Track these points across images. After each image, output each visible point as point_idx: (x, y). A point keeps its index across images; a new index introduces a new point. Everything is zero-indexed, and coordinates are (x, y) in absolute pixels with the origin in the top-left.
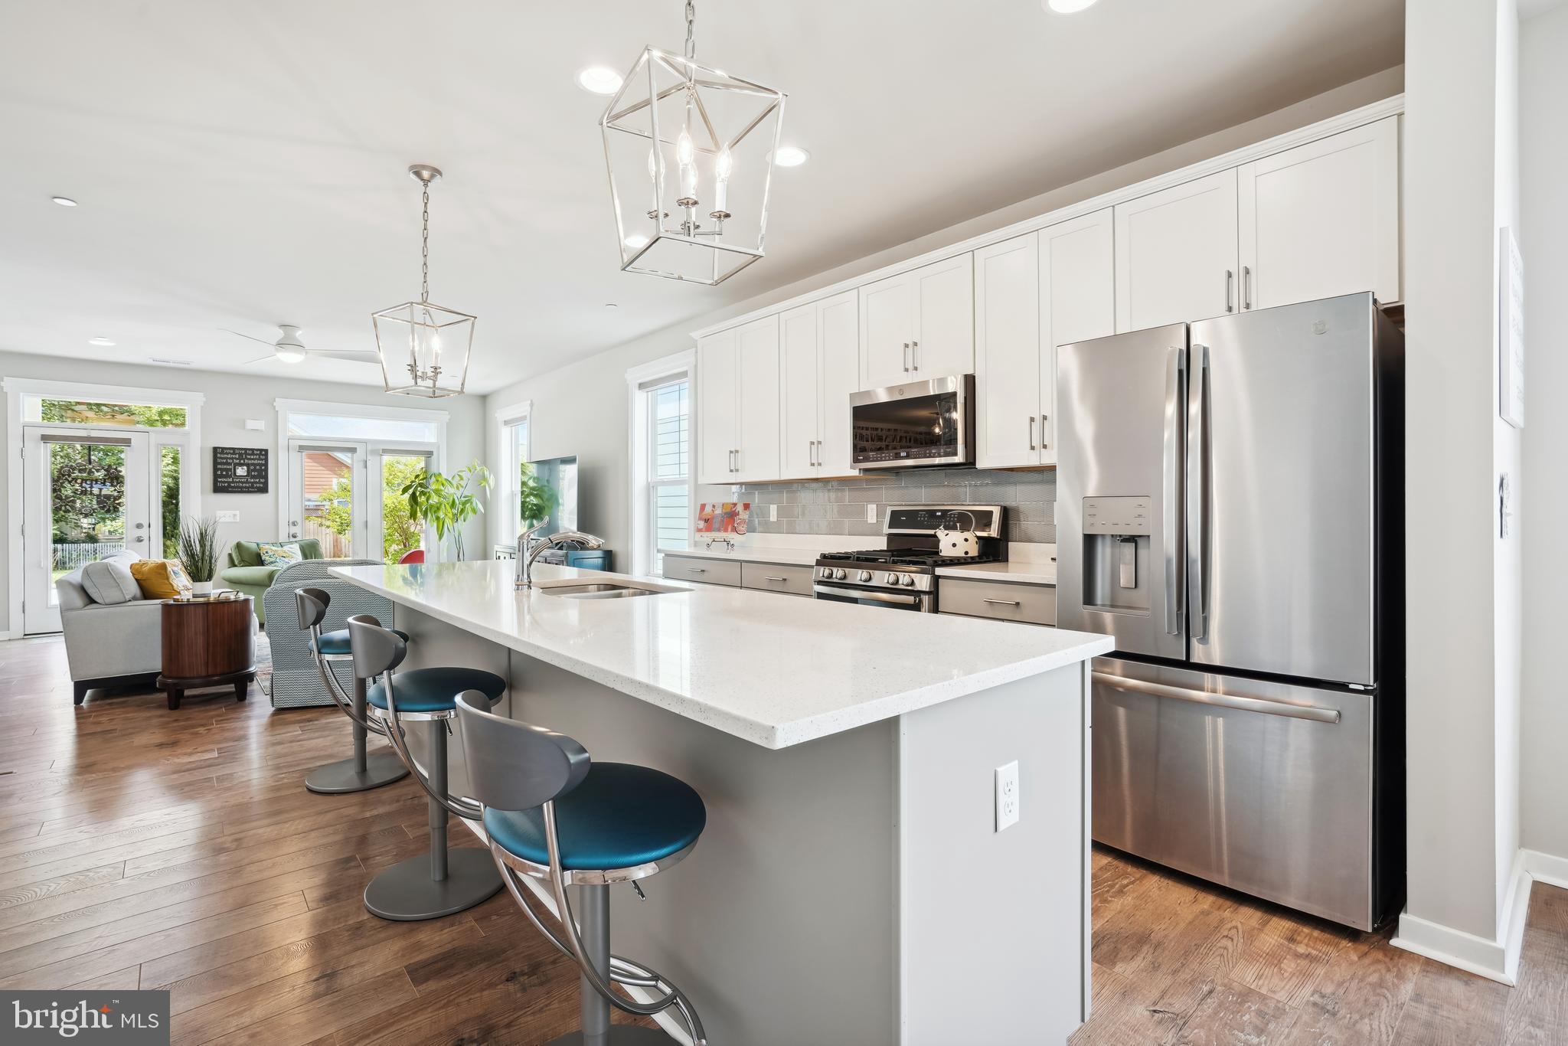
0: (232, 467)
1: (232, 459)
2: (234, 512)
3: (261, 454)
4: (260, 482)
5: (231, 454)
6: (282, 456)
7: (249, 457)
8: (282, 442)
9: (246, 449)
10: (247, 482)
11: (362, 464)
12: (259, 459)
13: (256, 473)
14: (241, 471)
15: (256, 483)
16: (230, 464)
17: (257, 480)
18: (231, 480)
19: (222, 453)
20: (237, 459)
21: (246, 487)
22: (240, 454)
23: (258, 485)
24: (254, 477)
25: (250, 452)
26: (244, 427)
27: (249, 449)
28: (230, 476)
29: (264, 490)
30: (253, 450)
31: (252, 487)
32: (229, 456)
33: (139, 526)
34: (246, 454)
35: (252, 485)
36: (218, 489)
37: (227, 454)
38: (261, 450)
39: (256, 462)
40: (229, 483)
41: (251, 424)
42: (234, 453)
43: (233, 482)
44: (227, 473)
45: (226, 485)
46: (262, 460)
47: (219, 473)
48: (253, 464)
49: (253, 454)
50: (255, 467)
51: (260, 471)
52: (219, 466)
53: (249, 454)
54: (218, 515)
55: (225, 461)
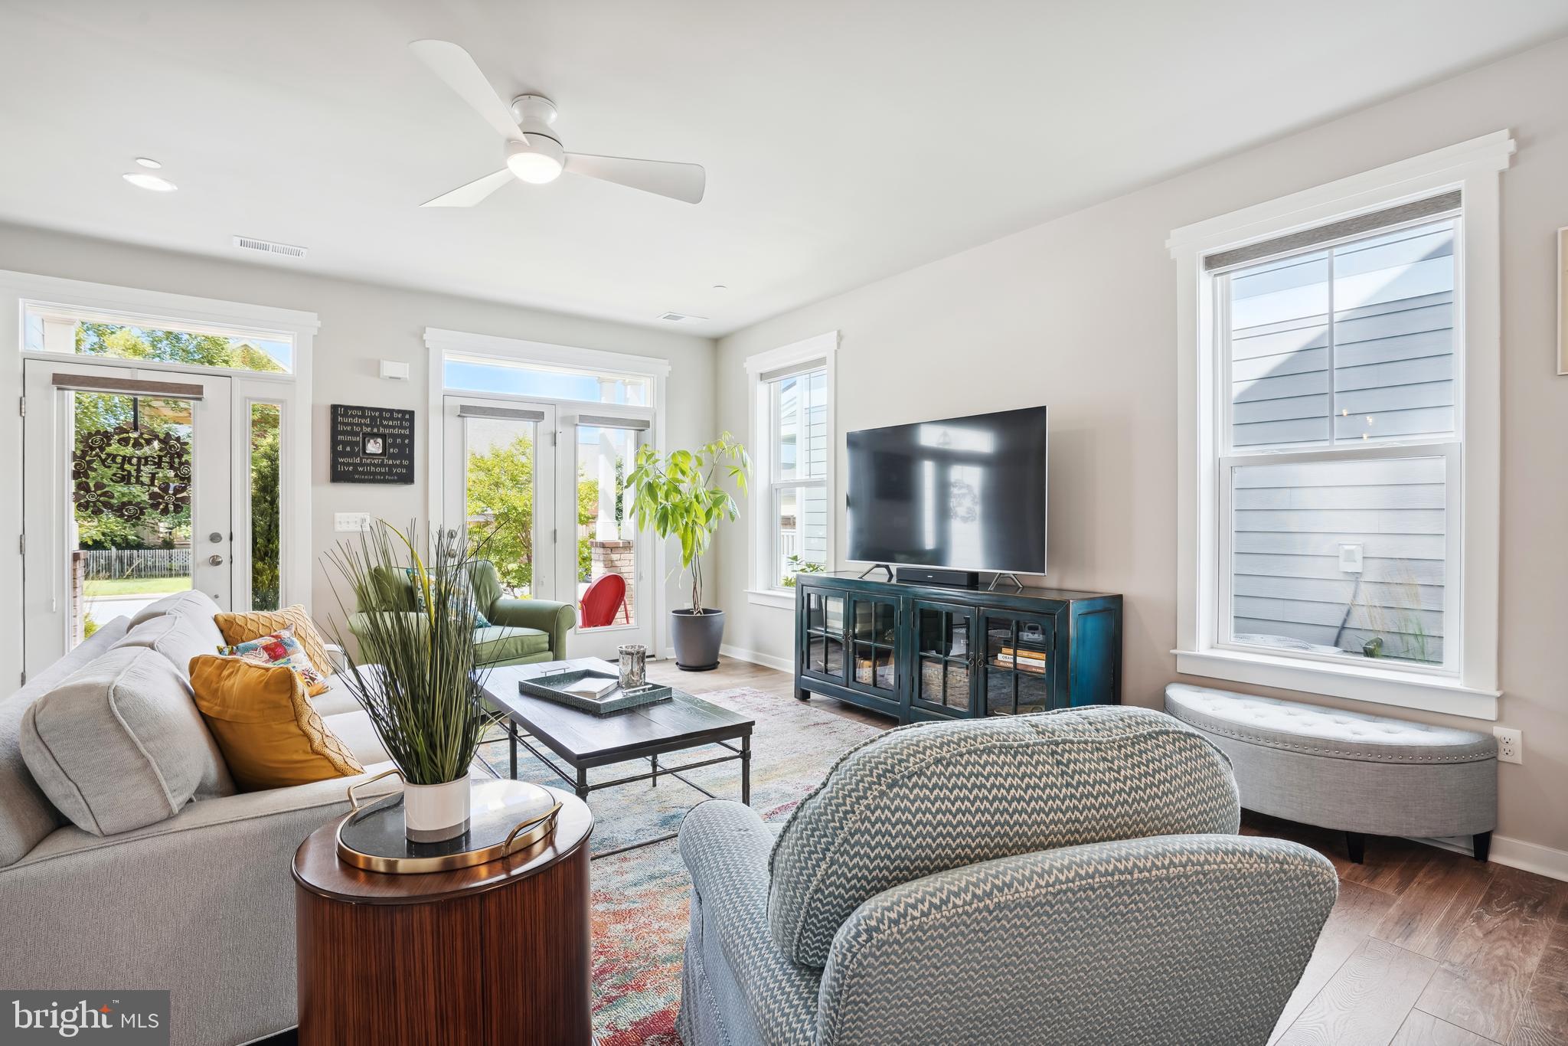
0: (359, 439)
1: (360, 425)
2: (361, 515)
3: (403, 419)
4: (401, 466)
5: (359, 417)
6: (435, 422)
7: (385, 423)
8: (435, 400)
9: (381, 410)
10: (382, 465)
11: (549, 439)
12: (401, 427)
13: (396, 451)
14: (374, 447)
15: (396, 466)
16: (357, 434)
17: (398, 462)
18: (358, 460)
19: (345, 415)
20: (367, 426)
21: (381, 474)
22: (373, 419)
23: (399, 470)
24: (392, 457)
25: (388, 415)
26: (377, 373)
27: (387, 410)
28: (357, 455)
29: (407, 478)
30: (391, 411)
31: (390, 473)
32: (356, 420)
33: (215, 538)
34: (382, 418)
35: (390, 470)
36: (338, 476)
37: (353, 417)
38: (404, 412)
39: (396, 431)
40: (355, 465)
41: (389, 368)
42: (363, 416)
43: (361, 465)
44: (352, 449)
45: (351, 468)
46: (405, 428)
47: (340, 448)
48: (392, 435)
49: (392, 418)
50: (395, 441)
51: (402, 446)
52: (340, 438)
53: (386, 419)
54: (337, 519)
55: (349, 428)
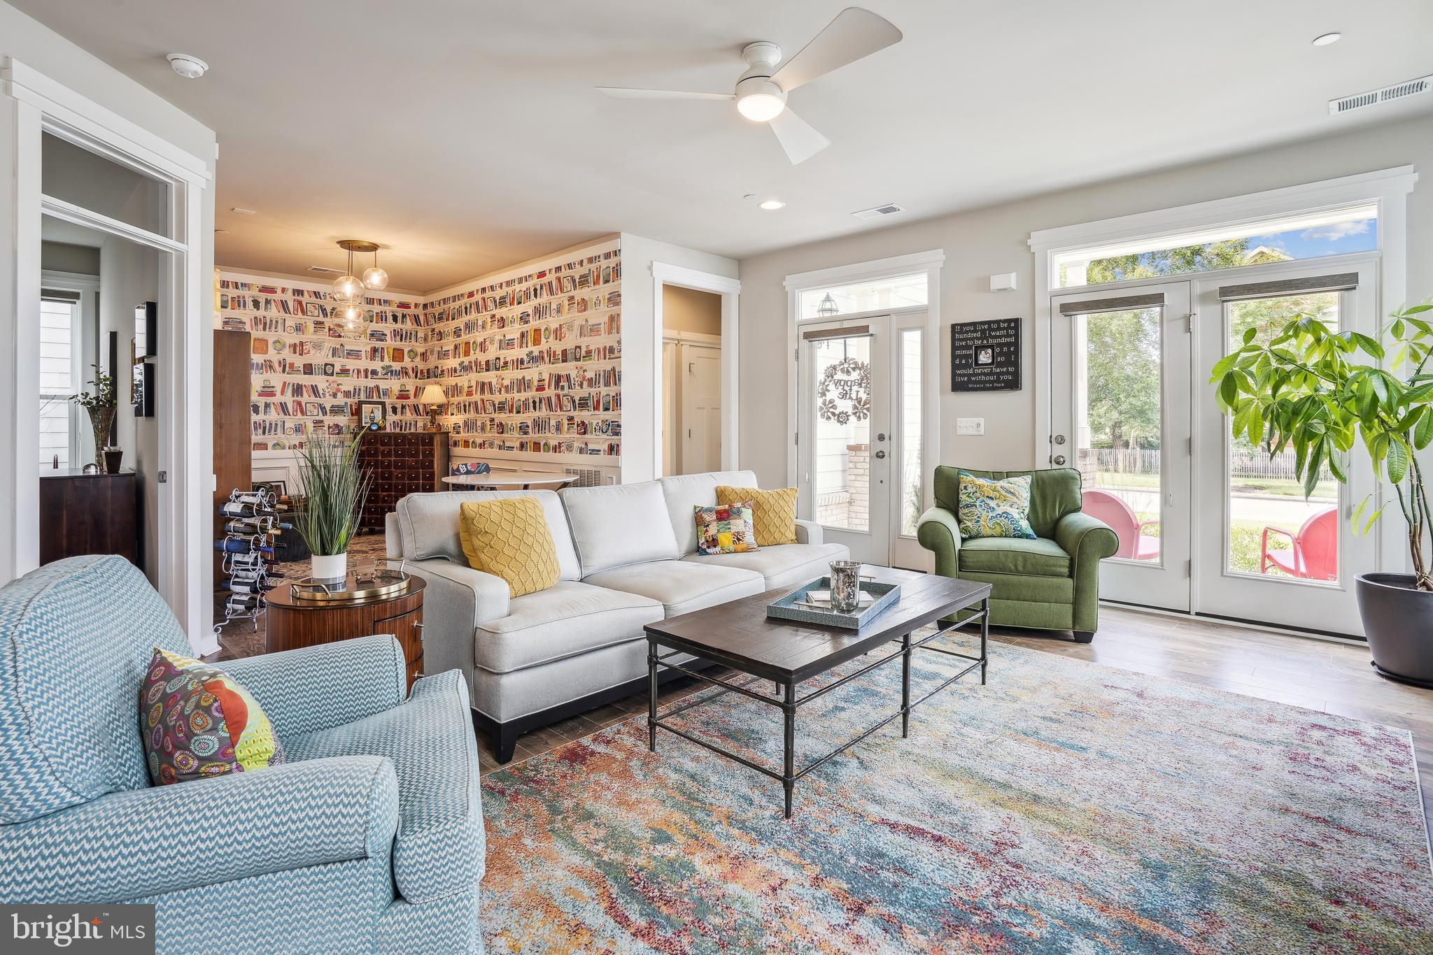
0: (972, 352)
1: (973, 339)
2: (976, 420)
3: (1009, 327)
4: (1008, 373)
5: (972, 332)
6: (1042, 325)
7: (993, 334)
8: (1042, 302)
9: (989, 323)
10: (991, 374)
12: (1008, 336)
13: (1003, 359)
14: (985, 358)
15: (1003, 374)
16: (969, 347)
17: (1005, 370)
18: (971, 371)
19: (961, 332)
20: (978, 339)
21: (990, 382)
22: (983, 331)
23: (1006, 377)
24: (1000, 365)
25: (995, 326)
26: (988, 288)
27: (994, 322)
28: (970, 366)
29: (1014, 384)
30: (998, 322)
31: (998, 381)
32: (970, 335)
33: (881, 437)
34: (990, 329)
35: (998, 378)
36: (958, 386)
37: (967, 332)
38: (1009, 321)
39: (1003, 340)
40: (969, 375)
41: (997, 282)
42: (975, 331)
43: (975, 375)
45: (966, 379)
46: (1010, 336)
47: (957, 362)
48: (999, 345)
49: (999, 329)
50: (1002, 349)
51: (1008, 355)
52: (958, 352)
53: (994, 330)
54: (959, 424)
55: (964, 343)
